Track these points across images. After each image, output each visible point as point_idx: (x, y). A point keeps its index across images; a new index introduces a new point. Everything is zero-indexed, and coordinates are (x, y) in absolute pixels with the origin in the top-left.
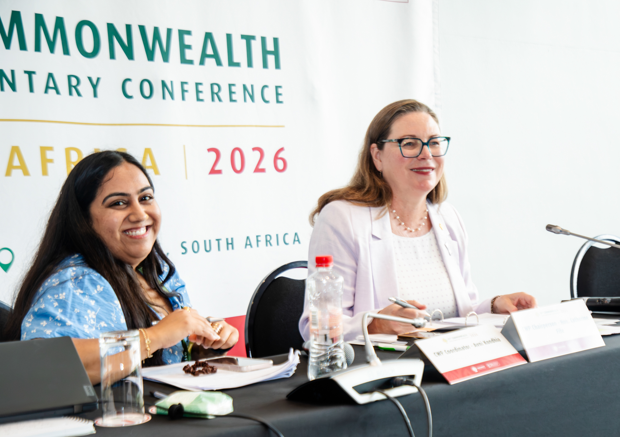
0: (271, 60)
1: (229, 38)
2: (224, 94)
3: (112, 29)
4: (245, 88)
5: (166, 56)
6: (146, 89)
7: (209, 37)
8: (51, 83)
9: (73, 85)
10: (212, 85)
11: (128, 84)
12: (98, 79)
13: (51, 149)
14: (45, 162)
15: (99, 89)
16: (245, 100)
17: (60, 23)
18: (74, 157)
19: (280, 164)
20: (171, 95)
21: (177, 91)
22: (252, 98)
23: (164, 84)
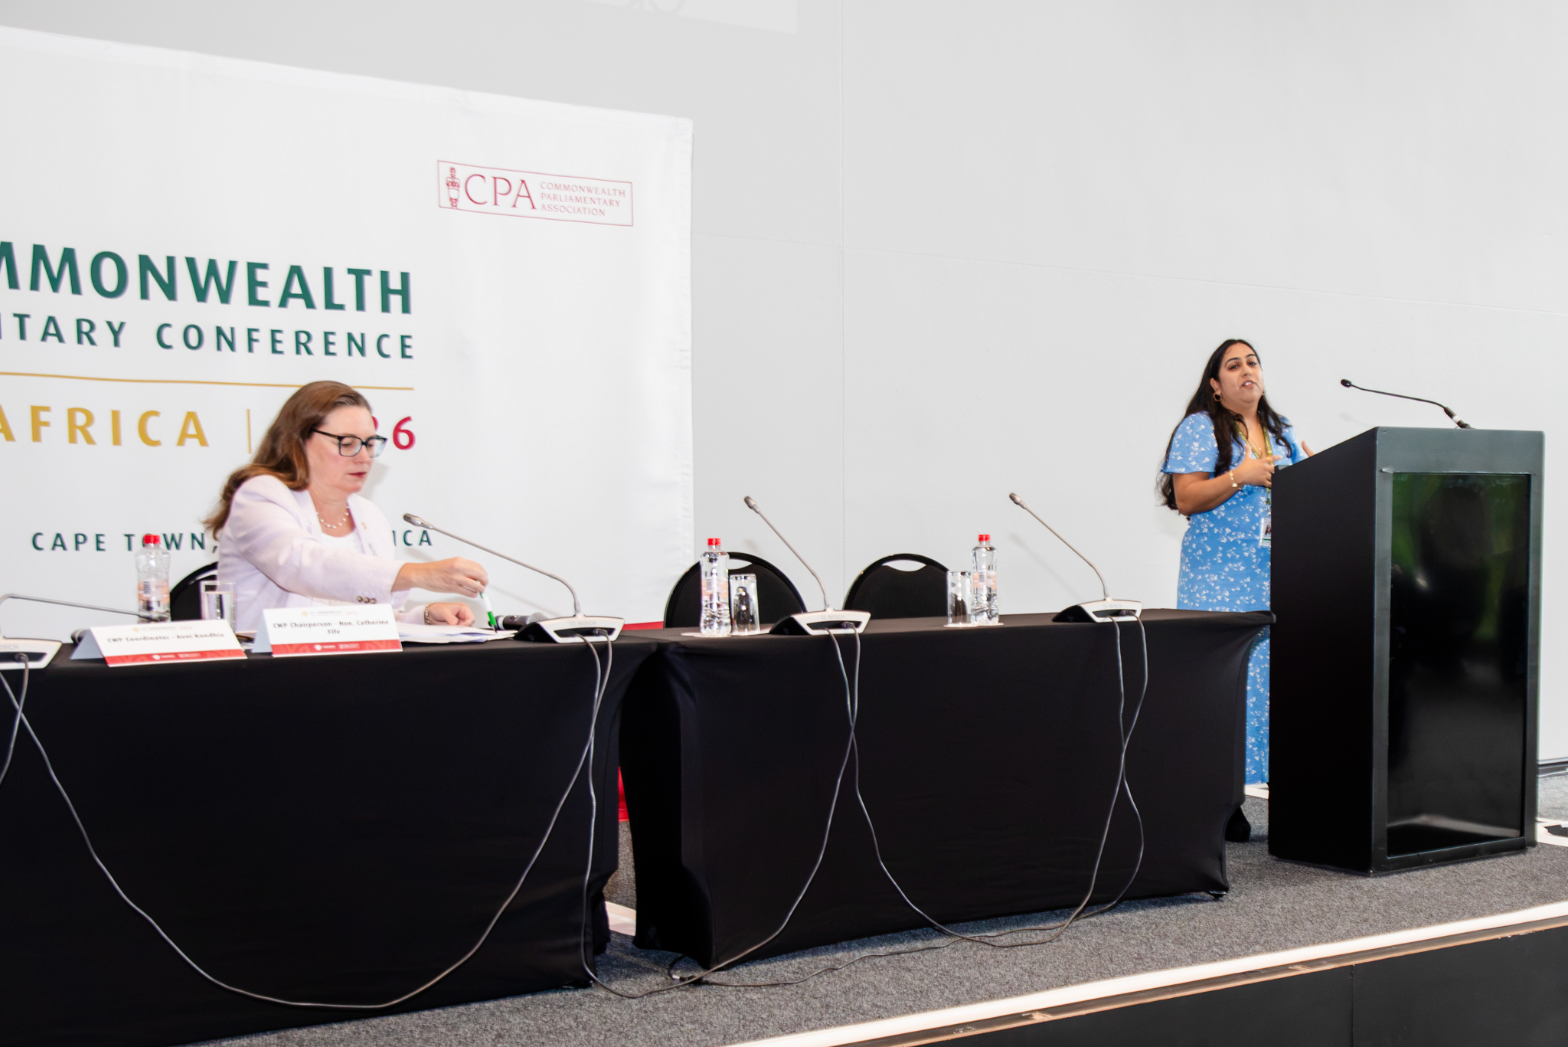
0: (396, 301)
1: (328, 273)
2: (317, 345)
3: (145, 263)
4: (351, 337)
5: (225, 296)
6: (193, 338)
7: (296, 271)
8: (52, 329)
9: (84, 332)
10: (297, 334)
11: (166, 331)
12: (122, 325)
13: (47, 409)
14: (37, 426)
15: (122, 337)
16: (350, 353)
17: (69, 256)
18: (81, 420)
19: (404, 439)
20: (232, 345)
21: (241, 341)
22: (362, 350)
23: (220, 332)
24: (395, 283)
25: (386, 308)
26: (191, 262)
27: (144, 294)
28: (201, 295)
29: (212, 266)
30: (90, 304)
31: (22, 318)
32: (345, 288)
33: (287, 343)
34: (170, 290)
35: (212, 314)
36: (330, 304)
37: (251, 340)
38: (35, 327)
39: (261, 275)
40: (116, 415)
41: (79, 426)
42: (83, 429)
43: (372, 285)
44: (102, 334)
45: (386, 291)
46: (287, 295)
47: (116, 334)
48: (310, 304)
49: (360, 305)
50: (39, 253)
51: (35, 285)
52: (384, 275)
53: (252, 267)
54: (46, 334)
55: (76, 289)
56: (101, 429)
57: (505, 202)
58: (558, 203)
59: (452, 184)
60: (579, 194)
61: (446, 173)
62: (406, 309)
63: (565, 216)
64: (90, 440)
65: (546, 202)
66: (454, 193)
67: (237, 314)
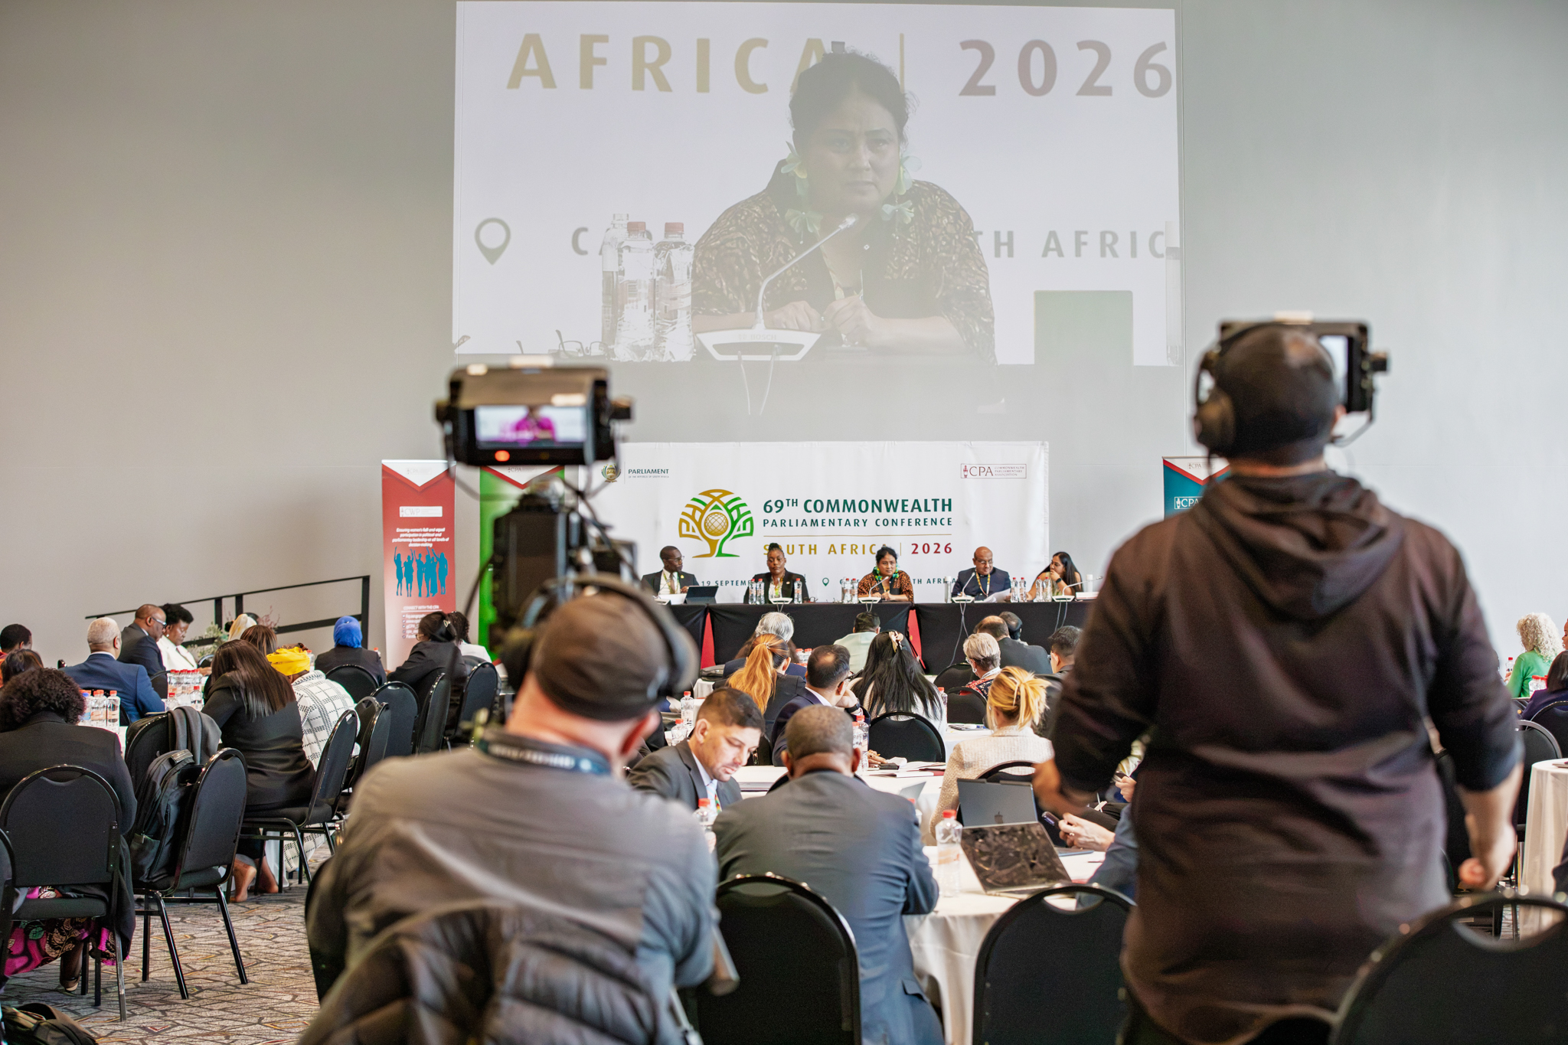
0: (947, 508)
1: (926, 501)
2: (922, 523)
3: (874, 501)
4: (932, 520)
5: (895, 510)
6: (886, 522)
7: (916, 501)
8: (848, 522)
9: (856, 523)
10: (917, 519)
12: (867, 520)
13: (845, 545)
14: (843, 550)
16: (933, 524)
17: (853, 502)
18: (854, 547)
19: (948, 550)
20: (896, 524)
21: (899, 523)
22: (936, 524)
23: (893, 520)
24: (947, 502)
25: (943, 510)
26: (886, 501)
27: (873, 511)
28: (888, 510)
29: (892, 501)
30: (859, 515)
31: (840, 520)
32: (931, 505)
33: (913, 522)
34: (880, 510)
35: (891, 515)
36: (926, 510)
37: (902, 522)
38: (843, 522)
39: (906, 503)
40: (864, 546)
41: (854, 550)
42: (855, 550)
43: (939, 504)
44: (861, 523)
45: (944, 505)
46: (913, 508)
47: (865, 523)
48: (920, 511)
49: (935, 510)
50: (845, 501)
51: (844, 511)
52: (943, 500)
53: (903, 501)
54: (846, 524)
55: (854, 511)
56: (860, 550)
57: (983, 474)
58: (1001, 473)
59: (965, 470)
60: (1008, 469)
61: (963, 468)
62: (950, 510)
63: (1003, 477)
64: (856, 553)
65: (997, 473)
66: (966, 473)
67: (898, 515)
